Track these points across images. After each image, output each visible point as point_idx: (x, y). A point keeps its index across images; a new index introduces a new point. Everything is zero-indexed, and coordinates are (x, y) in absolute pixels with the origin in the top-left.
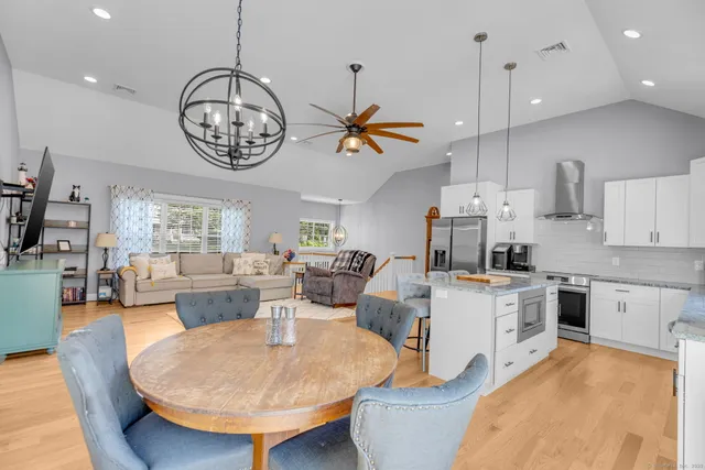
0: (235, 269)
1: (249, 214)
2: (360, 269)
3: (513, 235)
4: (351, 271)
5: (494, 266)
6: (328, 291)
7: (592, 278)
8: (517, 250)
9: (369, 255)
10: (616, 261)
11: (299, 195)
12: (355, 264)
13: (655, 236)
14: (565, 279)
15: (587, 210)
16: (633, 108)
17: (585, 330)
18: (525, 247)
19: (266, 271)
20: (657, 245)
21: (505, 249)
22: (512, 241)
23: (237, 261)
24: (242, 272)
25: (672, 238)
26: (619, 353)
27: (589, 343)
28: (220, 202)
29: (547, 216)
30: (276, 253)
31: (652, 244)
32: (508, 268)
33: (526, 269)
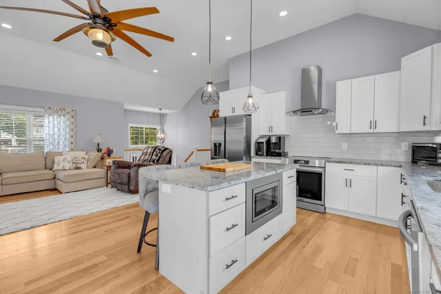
0: (55, 166)
1: (72, 120)
2: (158, 161)
3: (271, 129)
4: (151, 163)
5: (257, 154)
6: (125, 180)
7: (328, 160)
8: (274, 140)
9: (166, 149)
10: (345, 146)
11: (122, 104)
12: (154, 157)
13: (373, 124)
14: (307, 162)
15: (324, 106)
16: (358, 21)
17: (322, 203)
18: (279, 138)
19: (84, 166)
20: (375, 131)
21: (264, 140)
22: (270, 134)
23: (57, 159)
24: (60, 167)
25: (387, 125)
26: (346, 220)
27: (325, 213)
28: (42, 110)
29: (294, 112)
30: (99, 150)
31: (371, 131)
32: (267, 155)
33: (279, 155)
